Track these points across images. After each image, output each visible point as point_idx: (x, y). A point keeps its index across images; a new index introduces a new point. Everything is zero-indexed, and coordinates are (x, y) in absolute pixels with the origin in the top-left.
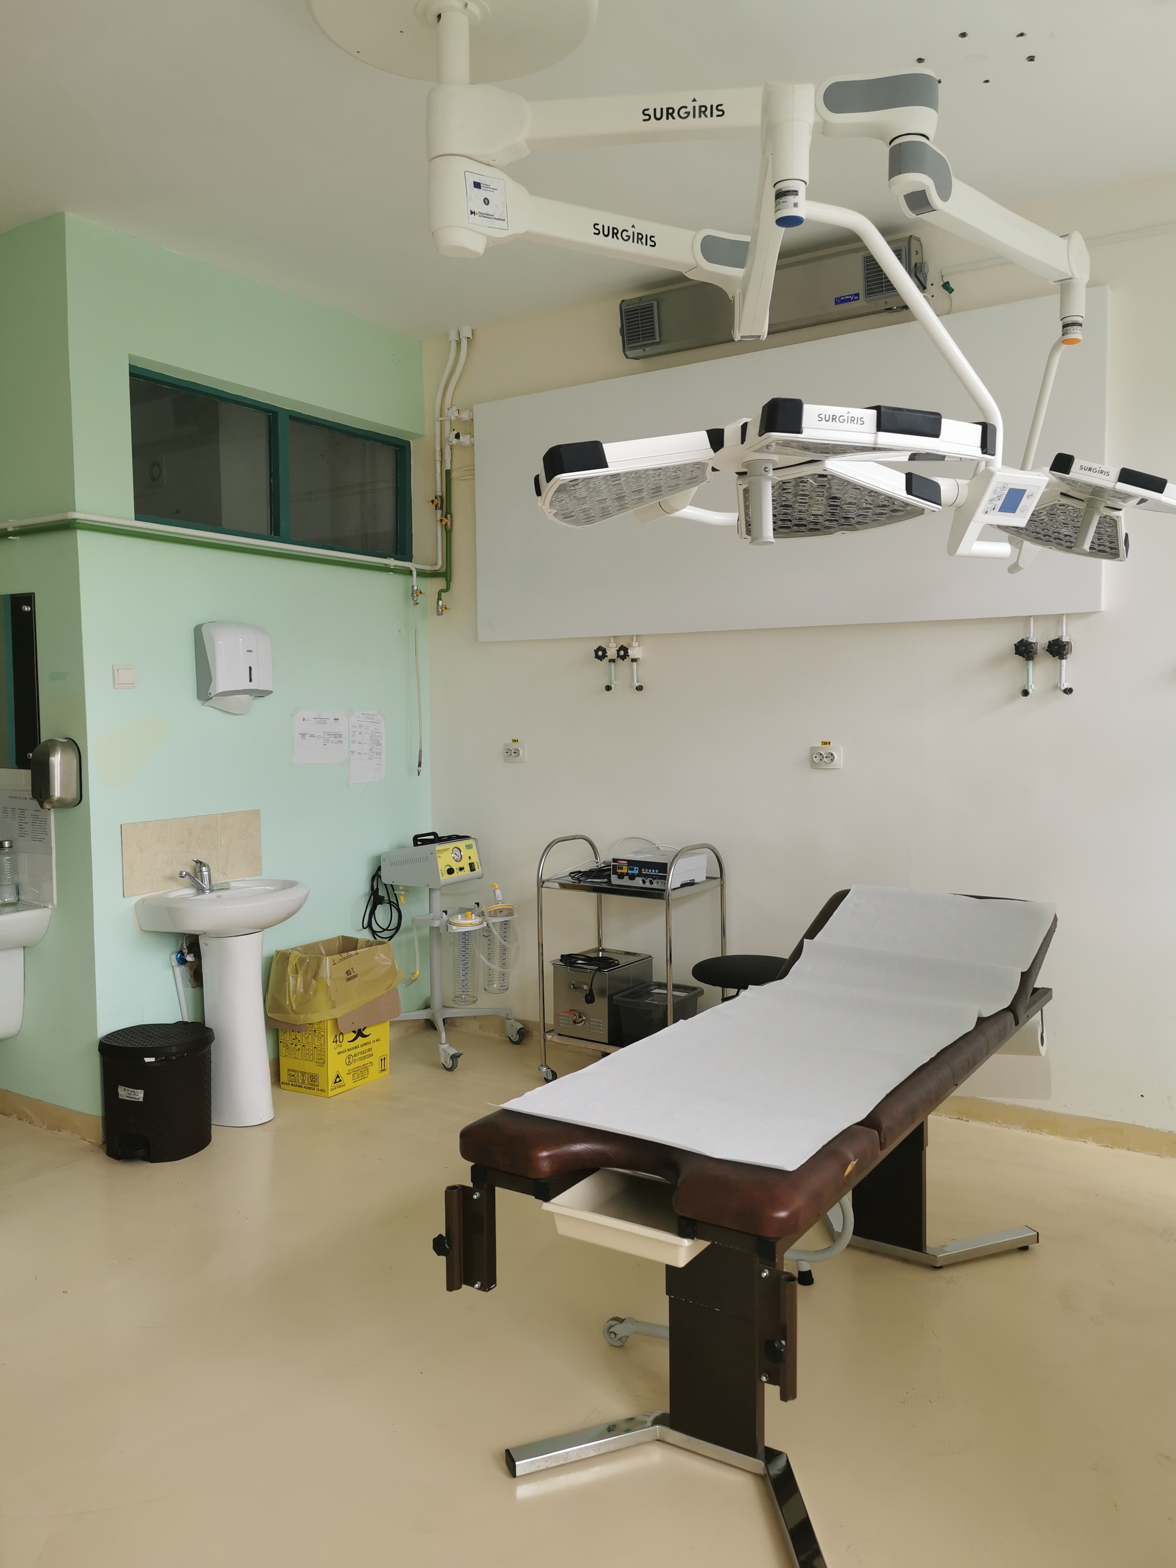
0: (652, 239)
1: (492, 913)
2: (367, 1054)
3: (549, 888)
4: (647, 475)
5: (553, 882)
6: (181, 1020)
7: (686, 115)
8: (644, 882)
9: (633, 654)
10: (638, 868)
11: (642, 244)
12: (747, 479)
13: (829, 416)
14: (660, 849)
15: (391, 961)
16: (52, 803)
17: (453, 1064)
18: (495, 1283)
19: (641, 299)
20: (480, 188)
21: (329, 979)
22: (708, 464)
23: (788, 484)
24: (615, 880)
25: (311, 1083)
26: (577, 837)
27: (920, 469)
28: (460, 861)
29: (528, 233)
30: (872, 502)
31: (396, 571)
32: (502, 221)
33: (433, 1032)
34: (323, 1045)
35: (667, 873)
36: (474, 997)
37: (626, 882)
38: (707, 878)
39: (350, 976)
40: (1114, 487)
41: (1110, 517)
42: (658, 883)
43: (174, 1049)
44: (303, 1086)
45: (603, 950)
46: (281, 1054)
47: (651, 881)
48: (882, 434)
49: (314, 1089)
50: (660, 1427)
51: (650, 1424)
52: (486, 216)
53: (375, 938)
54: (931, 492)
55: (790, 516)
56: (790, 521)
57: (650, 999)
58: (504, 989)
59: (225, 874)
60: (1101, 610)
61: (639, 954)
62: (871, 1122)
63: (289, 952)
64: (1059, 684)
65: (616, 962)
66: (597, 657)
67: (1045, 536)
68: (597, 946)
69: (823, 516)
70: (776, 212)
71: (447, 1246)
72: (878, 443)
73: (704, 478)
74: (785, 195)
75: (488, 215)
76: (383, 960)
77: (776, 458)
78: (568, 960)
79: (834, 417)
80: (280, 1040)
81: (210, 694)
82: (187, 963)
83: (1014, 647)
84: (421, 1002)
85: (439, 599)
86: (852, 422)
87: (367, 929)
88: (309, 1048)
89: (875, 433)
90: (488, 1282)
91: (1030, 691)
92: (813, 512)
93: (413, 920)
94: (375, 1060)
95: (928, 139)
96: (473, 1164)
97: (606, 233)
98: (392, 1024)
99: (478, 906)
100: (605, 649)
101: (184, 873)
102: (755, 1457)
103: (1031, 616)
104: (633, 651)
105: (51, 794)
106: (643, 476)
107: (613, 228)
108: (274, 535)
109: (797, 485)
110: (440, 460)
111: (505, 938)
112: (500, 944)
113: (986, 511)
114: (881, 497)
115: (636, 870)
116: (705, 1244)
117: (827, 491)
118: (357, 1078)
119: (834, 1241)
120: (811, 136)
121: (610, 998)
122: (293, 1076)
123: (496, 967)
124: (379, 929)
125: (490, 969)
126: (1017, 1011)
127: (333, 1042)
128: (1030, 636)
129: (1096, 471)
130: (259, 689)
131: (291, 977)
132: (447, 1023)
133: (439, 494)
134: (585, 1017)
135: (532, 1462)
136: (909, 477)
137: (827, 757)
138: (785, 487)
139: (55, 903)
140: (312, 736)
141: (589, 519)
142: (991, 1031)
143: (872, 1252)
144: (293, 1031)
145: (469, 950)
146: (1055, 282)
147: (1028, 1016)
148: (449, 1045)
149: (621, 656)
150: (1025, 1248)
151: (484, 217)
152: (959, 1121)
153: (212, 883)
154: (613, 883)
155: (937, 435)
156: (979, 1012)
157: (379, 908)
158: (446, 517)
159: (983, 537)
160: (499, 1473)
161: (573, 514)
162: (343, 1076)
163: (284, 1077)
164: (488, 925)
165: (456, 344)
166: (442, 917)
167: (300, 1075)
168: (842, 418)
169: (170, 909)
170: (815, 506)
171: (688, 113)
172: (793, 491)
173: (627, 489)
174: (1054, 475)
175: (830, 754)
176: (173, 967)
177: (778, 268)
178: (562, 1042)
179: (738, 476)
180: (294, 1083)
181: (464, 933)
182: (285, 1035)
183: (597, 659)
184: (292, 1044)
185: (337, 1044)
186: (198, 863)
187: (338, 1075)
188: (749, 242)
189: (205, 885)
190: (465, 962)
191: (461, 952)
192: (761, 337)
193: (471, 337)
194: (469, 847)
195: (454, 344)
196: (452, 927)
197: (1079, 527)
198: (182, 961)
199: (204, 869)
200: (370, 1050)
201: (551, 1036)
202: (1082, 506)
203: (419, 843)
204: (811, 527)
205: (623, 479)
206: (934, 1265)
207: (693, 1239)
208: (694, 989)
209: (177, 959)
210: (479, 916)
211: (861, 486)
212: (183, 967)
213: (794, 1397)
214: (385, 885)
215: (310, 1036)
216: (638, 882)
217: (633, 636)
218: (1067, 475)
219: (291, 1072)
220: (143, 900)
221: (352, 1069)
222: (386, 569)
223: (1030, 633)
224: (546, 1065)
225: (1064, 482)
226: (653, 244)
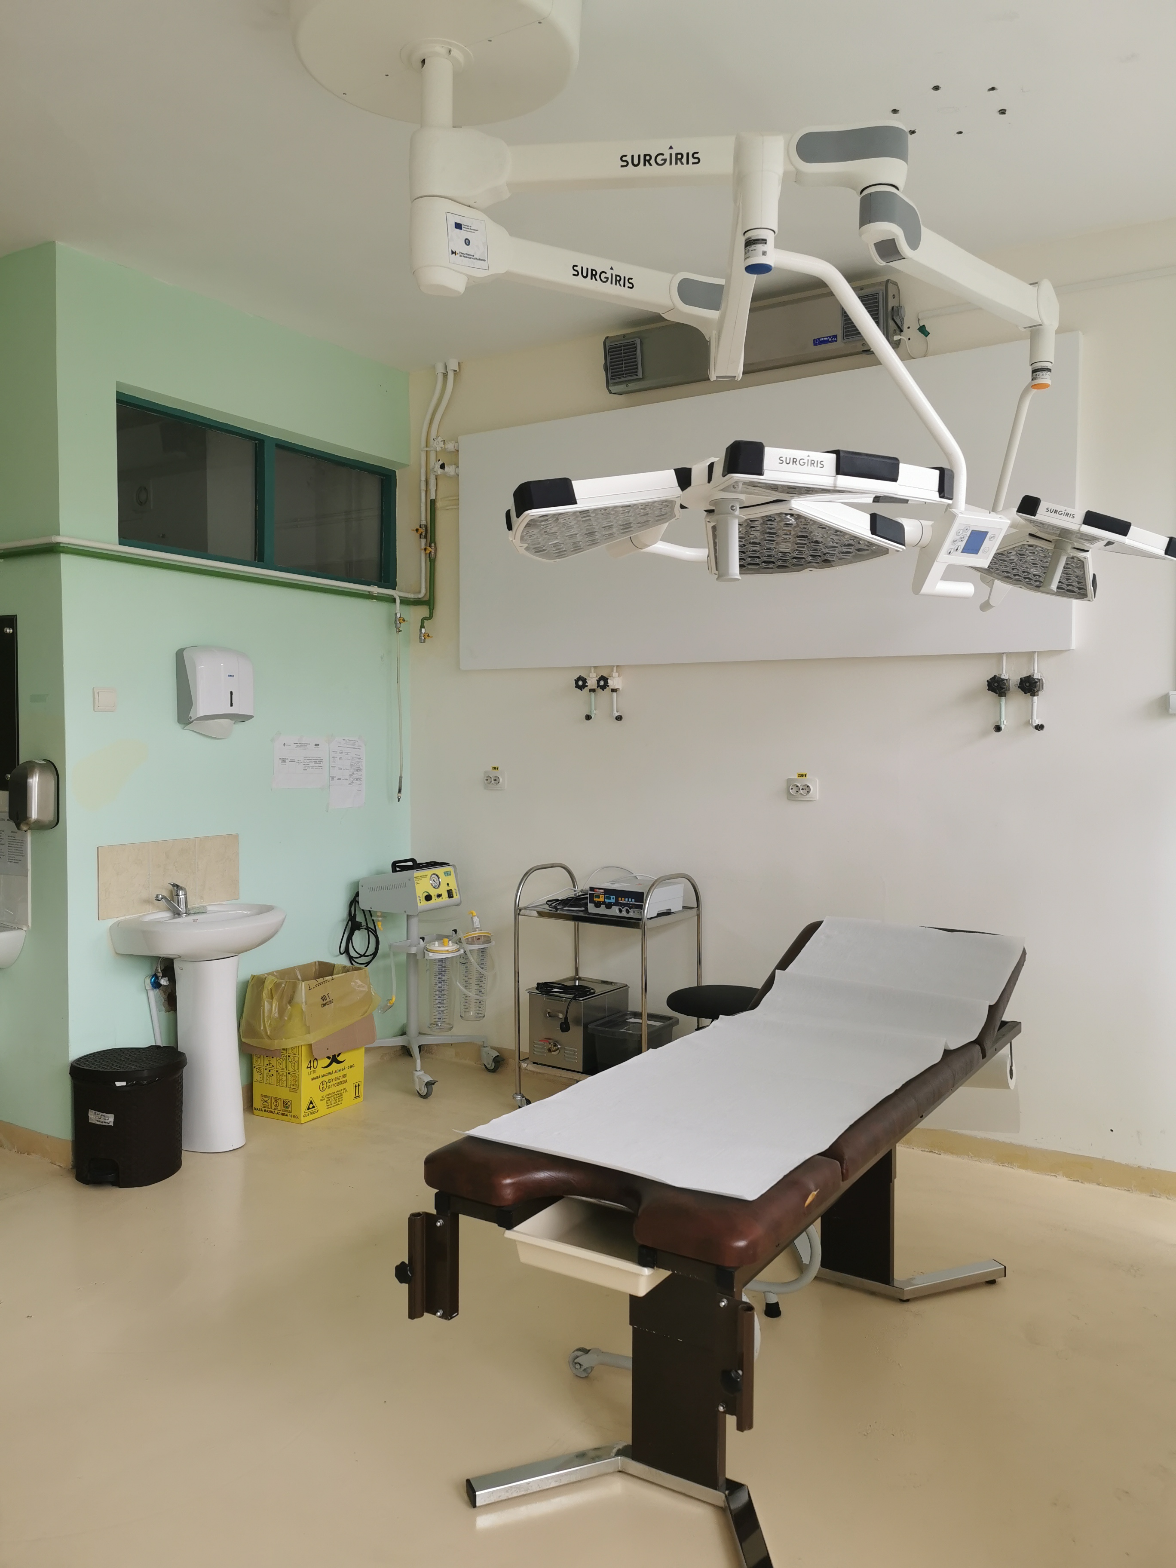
0: (630, 281)
1: (470, 940)
2: (341, 1080)
3: (526, 916)
4: (616, 512)
5: (530, 910)
6: (154, 1044)
7: (663, 162)
8: (620, 911)
9: (613, 684)
10: (614, 897)
11: (620, 285)
12: (714, 517)
13: (790, 459)
14: (637, 878)
15: (366, 986)
16: (29, 825)
17: (427, 1092)
18: (457, 1311)
19: (624, 336)
20: (461, 229)
21: (304, 1004)
22: (676, 501)
23: (756, 523)
24: (591, 908)
25: (285, 1109)
26: (555, 865)
27: (883, 510)
28: (438, 888)
29: (508, 273)
30: (838, 541)
31: (380, 598)
32: (483, 261)
33: (410, 1058)
34: (297, 1071)
35: (643, 902)
36: (449, 1024)
37: (602, 910)
38: (684, 907)
39: (325, 1002)
40: (1079, 529)
41: (1077, 558)
42: (634, 912)
43: (145, 1073)
44: (276, 1112)
45: (579, 979)
46: (254, 1079)
47: (627, 909)
48: (841, 478)
49: (287, 1115)
50: (622, 1458)
51: (614, 1455)
52: (467, 256)
53: (352, 964)
54: (895, 532)
55: (758, 553)
56: (759, 557)
57: (625, 1028)
58: (480, 1017)
59: (202, 898)
60: (1072, 649)
61: (615, 983)
62: (833, 1152)
63: (264, 977)
64: (1031, 720)
65: (592, 991)
66: (577, 686)
67: (1015, 575)
68: (574, 975)
69: (791, 554)
70: (745, 259)
71: (409, 1273)
72: (837, 486)
73: (672, 515)
74: (754, 244)
75: (468, 255)
76: (359, 986)
77: (743, 497)
78: (544, 988)
79: (795, 460)
80: (253, 1066)
81: (191, 718)
82: (161, 987)
83: (987, 683)
84: (397, 1029)
85: (422, 626)
86: (812, 465)
87: (344, 955)
88: (283, 1074)
89: (835, 477)
90: (450, 1310)
91: (1003, 727)
92: (780, 549)
93: (390, 946)
94: (350, 1086)
95: (898, 189)
96: (437, 1191)
97: (585, 274)
98: (367, 1050)
99: (456, 933)
100: (586, 679)
101: (160, 896)
102: (716, 1489)
103: (1003, 653)
104: (613, 681)
105: (28, 815)
106: (612, 513)
107: (592, 270)
108: (258, 561)
109: (764, 523)
110: (425, 489)
111: (482, 965)
112: (477, 972)
113: (949, 552)
114: (846, 537)
115: (613, 898)
116: (665, 1274)
117: (794, 530)
118: (331, 1104)
119: (802, 1272)
120: (780, 187)
121: (585, 1027)
122: (266, 1101)
123: (472, 994)
124: (356, 955)
125: (466, 997)
126: (984, 1044)
127: (307, 1068)
128: (1002, 673)
129: (1062, 514)
130: (240, 713)
131: (266, 1002)
132: (423, 1050)
133: (424, 523)
134: (560, 1045)
135: (492, 1492)
136: (874, 517)
137: (803, 789)
138: (752, 525)
139: (30, 924)
140: (292, 761)
141: (561, 554)
142: (957, 1064)
143: (839, 1284)
144: (267, 1056)
145: (445, 977)
146: (1025, 328)
147: (996, 1049)
148: (425, 1072)
149: (601, 686)
150: (992, 1282)
151: (465, 257)
152: (931, 1154)
153: (189, 906)
154: (589, 911)
155: (895, 479)
156: (946, 1044)
157: (357, 933)
158: (430, 546)
159: (946, 577)
160: (459, 1503)
161: (544, 548)
162: (317, 1102)
163: (257, 1103)
164: (465, 952)
165: (443, 377)
166: (419, 944)
167: (273, 1100)
168: (802, 461)
169: (145, 932)
170: (782, 544)
171: (665, 160)
172: (760, 529)
173: (597, 525)
174: (1021, 517)
175: (806, 786)
176: (147, 990)
177: (751, 310)
178: (539, 1071)
179: (706, 513)
180: (266, 1109)
181: (441, 960)
182: (259, 1060)
183: (577, 689)
184: (266, 1069)
185: (312, 1070)
186: (175, 886)
187: (311, 1101)
188: (724, 285)
189: (181, 908)
190: (441, 988)
191: (438, 979)
192: (736, 377)
193: (458, 371)
194: (447, 874)
195: (440, 377)
196: (429, 954)
197: (1047, 567)
198: (156, 985)
199: (181, 892)
200: (344, 1076)
201: (526, 1065)
202: (1050, 547)
203: (398, 869)
204: (779, 564)
205: (593, 515)
206: (901, 1299)
207: (653, 1267)
208: (670, 1018)
209: (151, 982)
210: (457, 943)
211: (826, 526)
212: (157, 991)
213: (750, 1426)
214: (363, 910)
215: (284, 1062)
216: (615, 911)
217: (614, 666)
218: (1033, 517)
219: (265, 1099)
220: (118, 923)
221: (326, 1096)
222: (369, 596)
223: (1002, 670)
224: (520, 1093)
225: (1031, 523)
226: (631, 286)
